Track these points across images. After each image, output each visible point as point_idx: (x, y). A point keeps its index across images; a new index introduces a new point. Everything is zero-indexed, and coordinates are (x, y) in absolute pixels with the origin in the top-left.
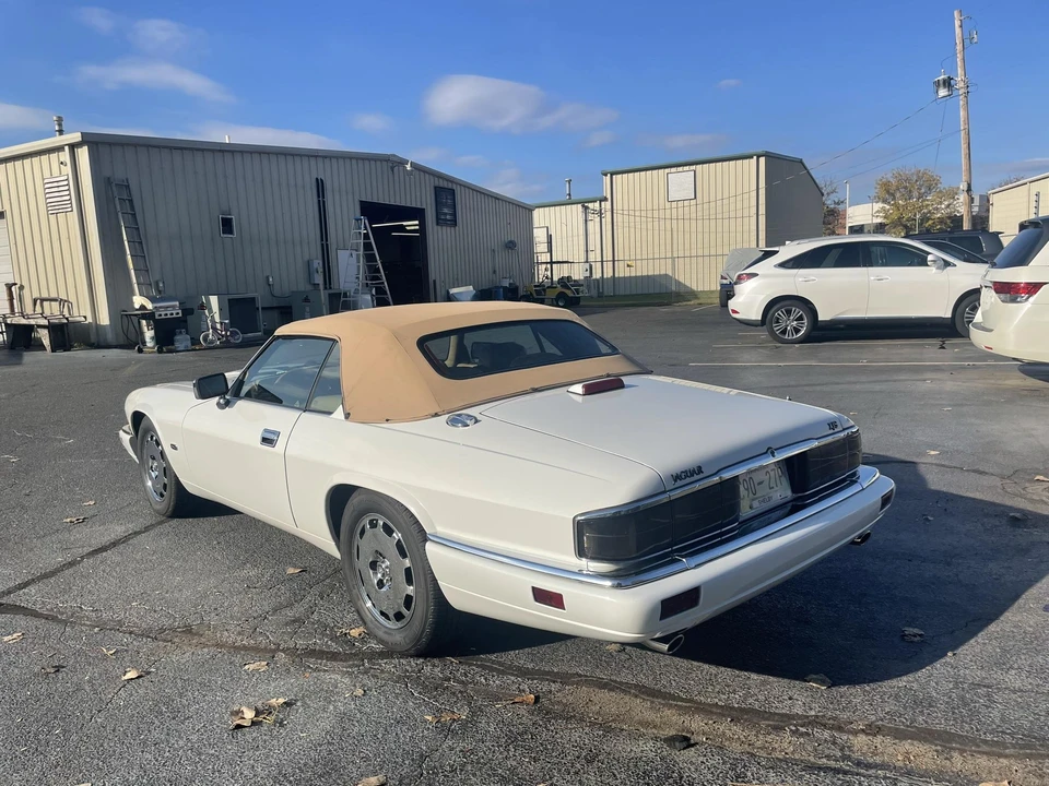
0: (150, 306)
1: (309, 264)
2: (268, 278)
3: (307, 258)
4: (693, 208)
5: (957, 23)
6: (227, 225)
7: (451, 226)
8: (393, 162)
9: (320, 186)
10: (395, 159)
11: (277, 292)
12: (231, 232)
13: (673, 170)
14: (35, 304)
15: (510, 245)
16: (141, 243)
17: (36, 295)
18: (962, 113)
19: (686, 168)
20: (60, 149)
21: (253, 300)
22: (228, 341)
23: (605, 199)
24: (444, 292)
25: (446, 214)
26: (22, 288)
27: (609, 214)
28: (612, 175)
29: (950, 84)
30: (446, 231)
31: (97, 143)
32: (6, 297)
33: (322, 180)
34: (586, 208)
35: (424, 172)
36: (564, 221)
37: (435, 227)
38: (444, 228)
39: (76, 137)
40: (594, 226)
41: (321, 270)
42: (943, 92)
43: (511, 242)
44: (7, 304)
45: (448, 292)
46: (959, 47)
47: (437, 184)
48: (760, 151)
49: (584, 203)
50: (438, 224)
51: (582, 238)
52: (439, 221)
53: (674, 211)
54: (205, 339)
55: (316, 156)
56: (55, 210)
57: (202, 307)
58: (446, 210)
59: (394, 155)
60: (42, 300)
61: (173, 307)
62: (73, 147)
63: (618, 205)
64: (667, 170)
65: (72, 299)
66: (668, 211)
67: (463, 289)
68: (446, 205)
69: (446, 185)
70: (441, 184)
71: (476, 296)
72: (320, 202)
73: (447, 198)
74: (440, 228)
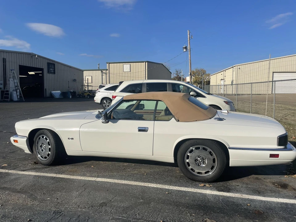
4: (130, 74)
5: (188, 33)
7: (53, 74)
8: (32, 55)
9: (4, 60)
10: (32, 54)
13: (125, 64)
15: (75, 80)
18: (189, 56)
19: (128, 63)
23: (107, 70)
24: (49, 92)
27: (108, 74)
28: (109, 63)
29: (186, 48)
30: (51, 76)
33: (5, 59)
34: (102, 72)
35: (44, 58)
36: (96, 75)
37: (47, 74)
38: (51, 74)
40: (104, 77)
41: (3, 84)
42: (185, 50)
43: (75, 79)
45: (51, 92)
46: (189, 39)
47: (48, 62)
48: (146, 61)
49: (102, 71)
50: (48, 73)
51: (101, 80)
52: (49, 72)
53: (125, 74)
55: (4, 52)
58: (51, 69)
63: (111, 72)
64: (123, 64)
66: (123, 74)
67: (57, 92)
68: (51, 68)
69: (52, 62)
70: (50, 62)
71: (61, 94)
72: (4, 64)
73: (52, 66)
74: (49, 74)
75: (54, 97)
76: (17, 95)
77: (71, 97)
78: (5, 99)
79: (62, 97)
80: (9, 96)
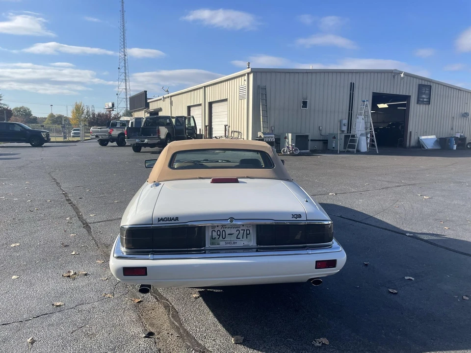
0: (263, 137)
1: (341, 121)
2: (320, 127)
3: (340, 119)
6: (305, 104)
7: (426, 104)
8: (395, 73)
9: (352, 86)
10: (396, 71)
11: (323, 133)
12: (306, 107)
14: (232, 133)
15: (465, 115)
16: (267, 111)
17: (233, 130)
20: (244, 75)
21: (307, 136)
22: (293, 153)
24: (416, 138)
25: (424, 98)
26: (229, 127)
30: (422, 107)
31: (256, 72)
32: (224, 130)
33: (354, 83)
35: (413, 77)
37: (416, 104)
38: (422, 105)
39: (249, 70)
41: (346, 124)
43: (466, 113)
44: (224, 132)
45: (419, 138)
47: (420, 83)
50: (417, 103)
52: (419, 101)
54: (283, 151)
55: (352, 73)
56: (241, 98)
57: (286, 138)
58: (424, 96)
59: (396, 70)
60: (234, 132)
61: (272, 137)
62: (248, 74)
65: (242, 132)
67: (430, 137)
68: (424, 94)
69: (426, 83)
70: (424, 83)
71: (437, 141)
72: (351, 93)
73: (426, 90)
74: (419, 105)
75: (423, 147)
76: (367, 143)
77: (455, 147)
78: (349, 149)
79: (438, 147)
80: (356, 144)
